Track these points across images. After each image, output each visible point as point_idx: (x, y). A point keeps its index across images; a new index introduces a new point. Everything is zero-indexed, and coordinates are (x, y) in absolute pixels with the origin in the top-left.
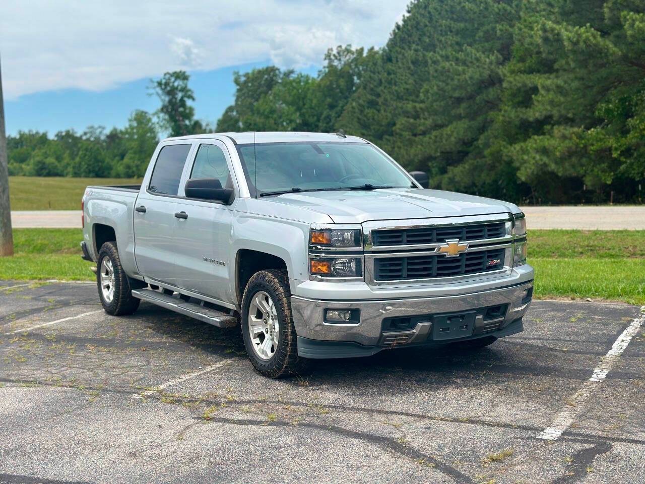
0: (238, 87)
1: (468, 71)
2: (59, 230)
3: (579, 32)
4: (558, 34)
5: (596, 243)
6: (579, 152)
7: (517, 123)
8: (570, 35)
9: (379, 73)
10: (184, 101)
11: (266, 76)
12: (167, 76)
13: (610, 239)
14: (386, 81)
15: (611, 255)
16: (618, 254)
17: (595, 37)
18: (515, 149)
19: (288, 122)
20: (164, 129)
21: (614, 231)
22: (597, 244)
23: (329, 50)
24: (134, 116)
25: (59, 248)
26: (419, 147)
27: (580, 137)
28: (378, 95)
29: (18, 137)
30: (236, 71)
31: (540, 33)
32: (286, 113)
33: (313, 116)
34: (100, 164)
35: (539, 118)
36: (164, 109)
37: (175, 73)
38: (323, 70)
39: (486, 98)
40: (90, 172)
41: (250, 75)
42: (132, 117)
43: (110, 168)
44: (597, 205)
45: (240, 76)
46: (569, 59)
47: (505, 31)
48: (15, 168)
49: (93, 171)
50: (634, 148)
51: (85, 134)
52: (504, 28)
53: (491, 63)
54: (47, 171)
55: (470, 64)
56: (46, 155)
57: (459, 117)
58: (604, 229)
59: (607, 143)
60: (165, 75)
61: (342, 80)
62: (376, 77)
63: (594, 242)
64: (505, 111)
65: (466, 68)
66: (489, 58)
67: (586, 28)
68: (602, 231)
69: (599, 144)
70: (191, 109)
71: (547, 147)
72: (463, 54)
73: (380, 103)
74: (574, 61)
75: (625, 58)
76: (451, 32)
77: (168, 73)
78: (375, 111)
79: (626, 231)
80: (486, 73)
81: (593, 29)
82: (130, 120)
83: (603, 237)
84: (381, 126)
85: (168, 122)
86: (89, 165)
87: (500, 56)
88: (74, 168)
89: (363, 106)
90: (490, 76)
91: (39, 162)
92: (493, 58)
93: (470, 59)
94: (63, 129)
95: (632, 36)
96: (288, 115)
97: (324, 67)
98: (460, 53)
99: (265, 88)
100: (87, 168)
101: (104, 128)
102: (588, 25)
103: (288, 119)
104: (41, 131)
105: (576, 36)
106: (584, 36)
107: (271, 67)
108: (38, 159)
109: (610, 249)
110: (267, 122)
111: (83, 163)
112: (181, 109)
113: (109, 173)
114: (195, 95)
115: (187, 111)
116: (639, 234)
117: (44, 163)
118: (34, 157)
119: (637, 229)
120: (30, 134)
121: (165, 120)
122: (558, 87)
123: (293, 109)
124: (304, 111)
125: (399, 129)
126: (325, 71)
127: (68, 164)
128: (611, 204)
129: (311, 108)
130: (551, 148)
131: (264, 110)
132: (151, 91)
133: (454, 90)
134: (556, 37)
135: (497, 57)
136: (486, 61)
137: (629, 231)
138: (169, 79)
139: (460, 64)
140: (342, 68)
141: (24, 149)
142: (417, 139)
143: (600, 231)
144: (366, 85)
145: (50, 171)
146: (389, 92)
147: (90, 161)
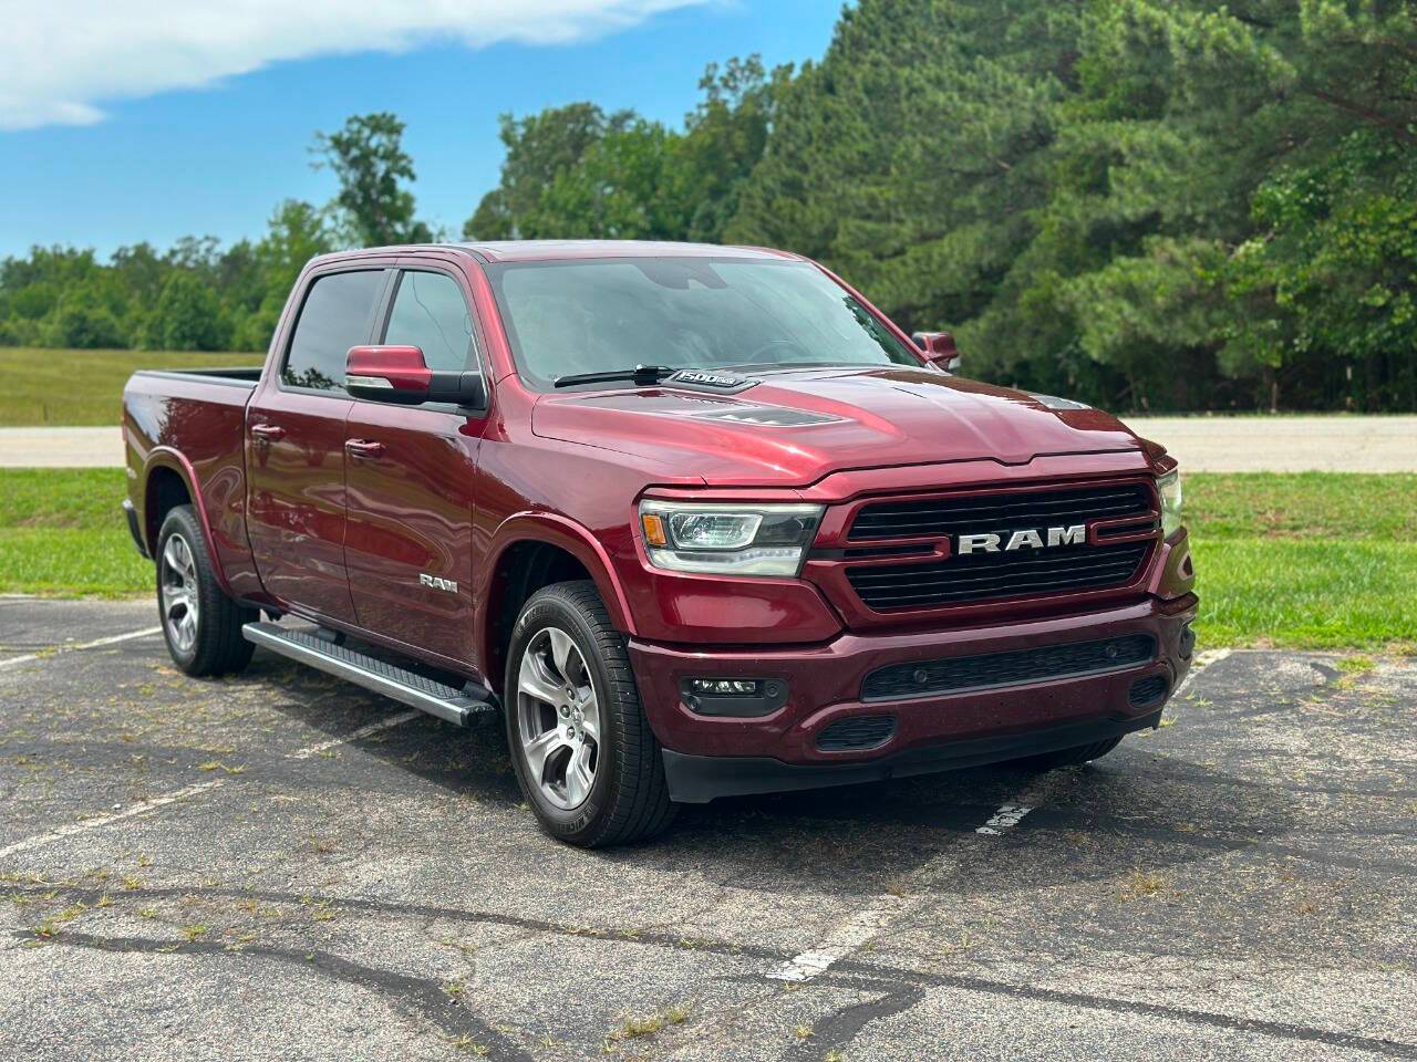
0: (510, 150)
1: (987, 114)
2: (31, 473)
3: (1203, 26)
4: (1160, 32)
5: (1197, 502)
6: (1207, 298)
7: (1085, 231)
8: (1185, 32)
9: (807, 117)
10: (393, 181)
11: (571, 126)
12: (355, 126)
13: (1229, 494)
14: (820, 136)
15: (1227, 529)
16: (1242, 526)
17: (1238, 38)
18: (1076, 287)
19: (619, 226)
20: (346, 243)
21: (1238, 476)
22: (1198, 504)
23: (708, 67)
24: (281, 212)
25: (27, 513)
26: (886, 283)
27: (1208, 263)
28: (804, 168)
29: (30, 260)
30: (506, 113)
31: (1121, 26)
32: (616, 208)
33: (676, 213)
34: (206, 320)
35: (1132, 219)
36: (346, 199)
37: (372, 118)
38: (695, 112)
39: (1027, 174)
40: (184, 337)
41: (537, 125)
42: (276, 216)
43: (229, 330)
44: (1232, 415)
45: (516, 124)
46: (1185, 87)
47: (1065, 25)
48: (21, 329)
49: (193, 337)
50: (1325, 287)
51: (173, 253)
52: (1064, 20)
53: (1039, 97)
54: (91, 336)
55: (990, 100)
56: (88, 300)
57: (969, 216)
58: (1217, 471)
59: (1265, 278)
60: (350, 122)
61: (739, 133)
62: (801, 127)
63: (1191, 500)
64: (1063, 202)
65: (982, 106)
66: (1033, 86)
67: (1219, 16)
68: (1215, 475)
69: (1251, 278)
70: (408, 199)
71: (1136, 285)
72: (974, 77)
73: (806, 185)
74: (1195, 90)
75: (1306, 85)
76: (951, 26)
77: (356, 119)
78: (796, 202)
79: (1266, 475)
80: (1027, 119)
81: (1234, 19)
82: (272, 224)
83: (1214, 489)
84: (810, 237)
85: (356, 228)
86: (183, 323)
87: (1058, 83)
88: (150, 328)
89: (772, 192)
90: (1034, 125)
91: (73, 317)
92: (1043, 87)
93: (992, 90)
94: (131, 243)
95: (1316, 35)
96: (618, 212)
97: (700, 106)
98: (969, 73)
99: (569, 152)
100: (176, 329)
101: (216, 241)
102: (1223, 8)
103: (621, 221)
104: (80, 249)
105: (1198, 34)
106: (1213, 33)
107: (581, 105)
108: (70, 309)
109: (1225, 516)
110: (573, 227)
111: (169, 319)
112: (386, 199)
113: (228, 341)
114: (415, 169)
115: (399, 203)
116: (1294, 482)
117: (83, 320)
118: (62, 305)
119: (1291, 471)
120: (55, 254)
121: (350, 223)
122: (1163, 148)
123: (629, 199)
124: (654, 201)
125: (844, 245)
126: (700, 114)
127: (139, 321)
128: (1273, 411)
129: (671, 195)
130: (1146, 286)
131: (567, 202)
132: (320, 158)
133: (958, 154)
134: (1156, 37)
135: (1052, 84)
136: (1026, 94)
137: (1272, 476)
138: (359, 132)
139: (970, 97)
140: (737, 110)
141: (38, 288)
142: (884, 266)
143: (1210, 475)
144: (779, 145)
145: (97, 336)
146: (828, 161)
147: (186, 312)
